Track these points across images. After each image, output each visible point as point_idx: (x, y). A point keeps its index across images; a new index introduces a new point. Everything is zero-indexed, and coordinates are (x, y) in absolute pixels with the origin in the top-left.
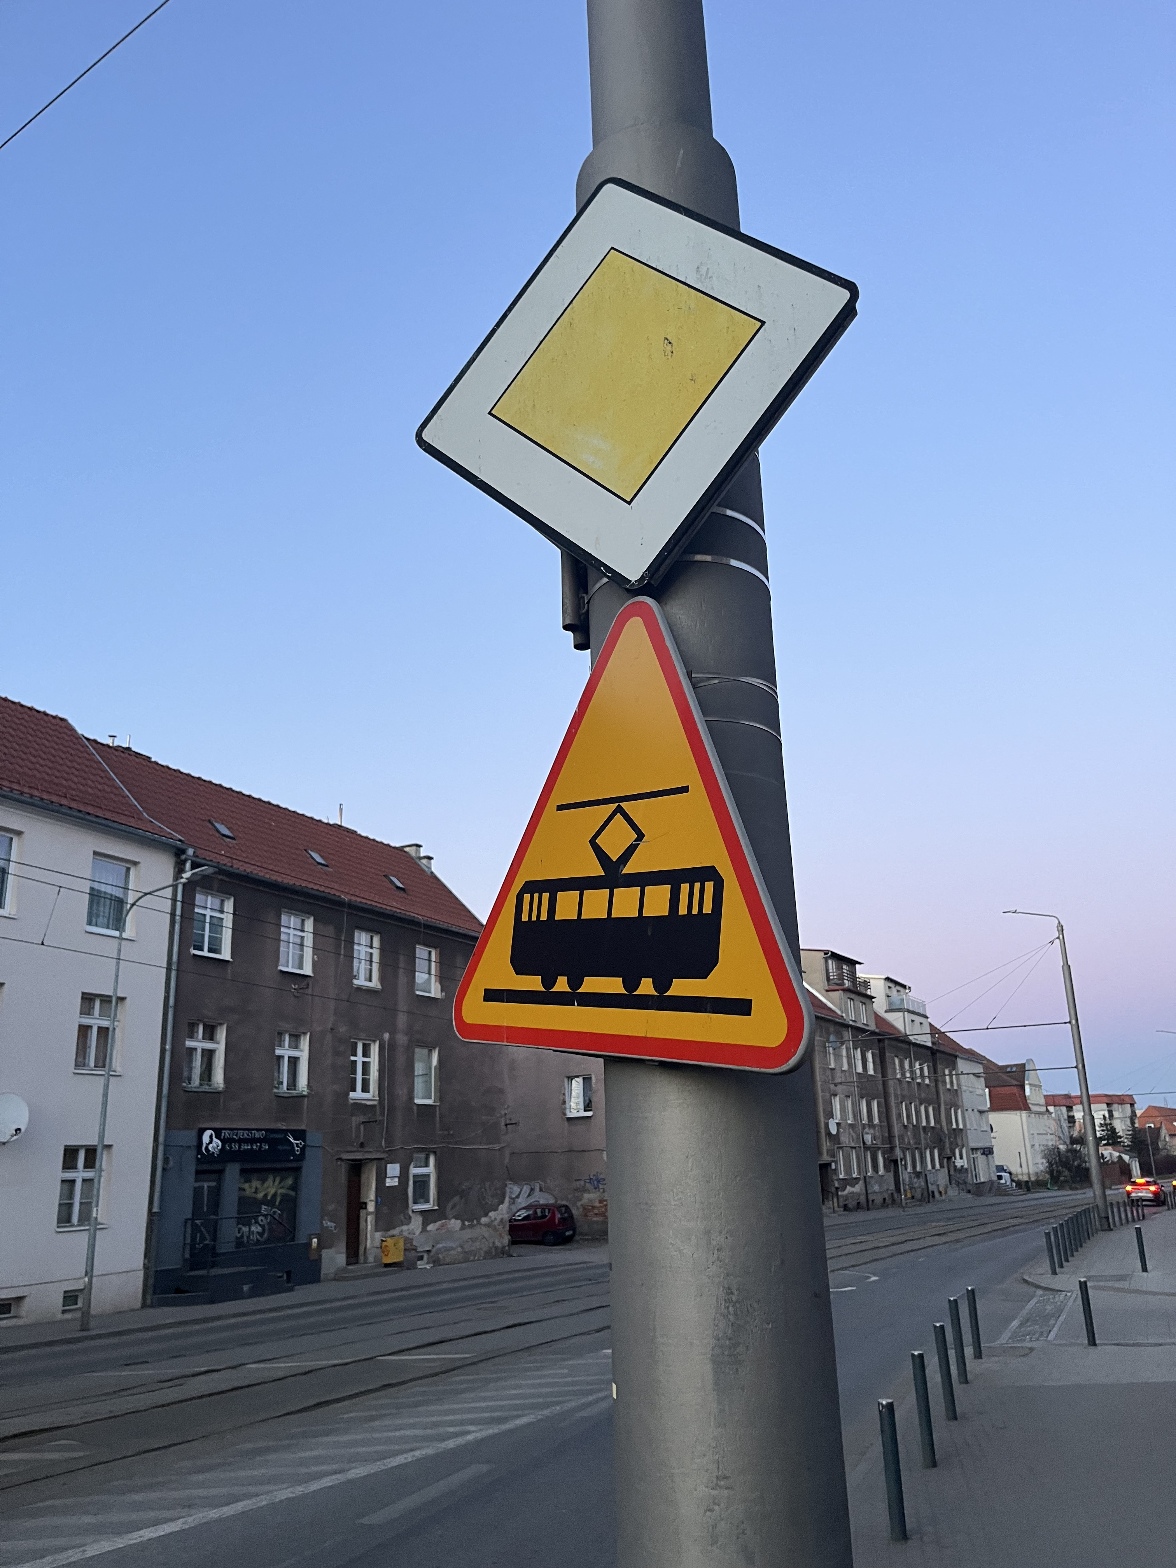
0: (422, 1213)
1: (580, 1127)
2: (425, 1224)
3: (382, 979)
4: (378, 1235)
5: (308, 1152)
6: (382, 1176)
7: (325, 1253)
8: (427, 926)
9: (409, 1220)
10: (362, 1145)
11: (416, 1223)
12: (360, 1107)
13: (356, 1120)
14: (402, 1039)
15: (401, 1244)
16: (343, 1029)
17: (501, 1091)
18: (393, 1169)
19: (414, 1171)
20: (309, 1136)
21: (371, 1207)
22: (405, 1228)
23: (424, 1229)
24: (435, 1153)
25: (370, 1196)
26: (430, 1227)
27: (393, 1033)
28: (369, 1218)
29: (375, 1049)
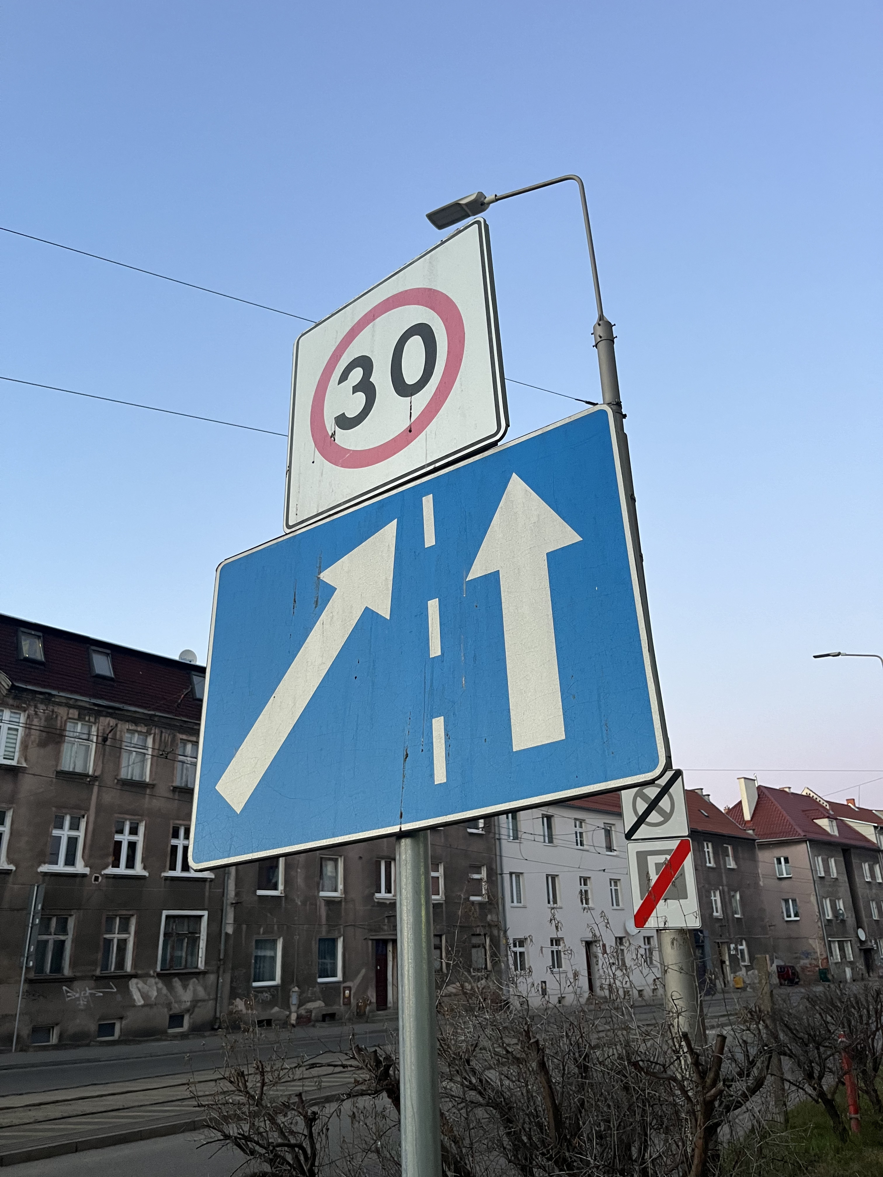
0: (745, 966)
1: (793, 926)
2: (747, 971)
3: (715, 862)
4: (732, 975)
5: (705, 939)
6: (729, 949)
7: (717, 981)
8: (729, 837)
9: (741, 970)
10: (721, 936)
11: (744, 969)
12: (718, 920)
13: (717, 925)
14: (726, 889)
15: (741, 980)
16: (707, 886)
17: (765, 910)
18: (732, 946)
19: (740, 947)
20: (704, 932)
21: (727, 963)
22: (740, 973)
23: (747, 974)
24: (745, 940)
25: (727, 958)
26: (750, 973)
27: (723, 886)
28: (728, 968)
29: (718, 893)
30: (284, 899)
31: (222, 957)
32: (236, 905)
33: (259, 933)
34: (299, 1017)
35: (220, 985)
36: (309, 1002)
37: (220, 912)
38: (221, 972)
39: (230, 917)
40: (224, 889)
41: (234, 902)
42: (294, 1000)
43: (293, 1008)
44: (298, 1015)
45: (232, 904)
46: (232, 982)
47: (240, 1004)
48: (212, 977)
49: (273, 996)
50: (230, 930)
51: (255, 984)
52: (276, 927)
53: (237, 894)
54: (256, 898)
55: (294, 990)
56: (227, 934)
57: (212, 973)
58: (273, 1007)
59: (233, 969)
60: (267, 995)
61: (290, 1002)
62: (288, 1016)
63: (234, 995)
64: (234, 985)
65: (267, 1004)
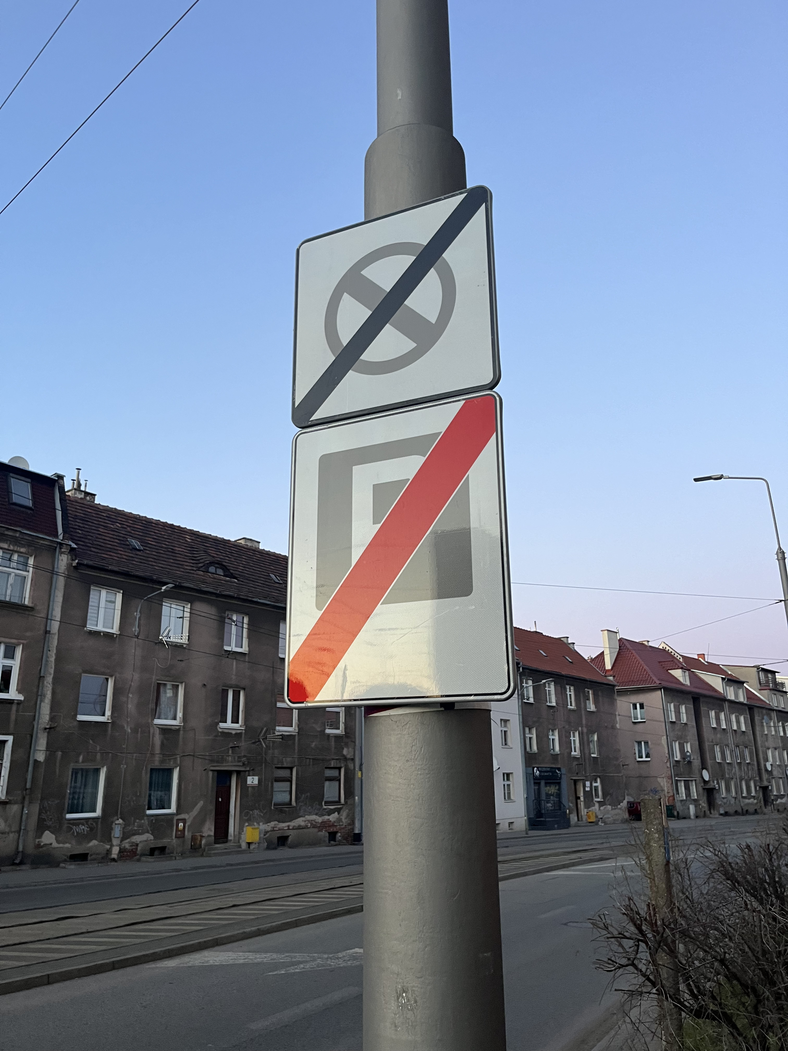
0: (598, 802)
1: (643, 766)
2: (600, 807)
3: (576, 705)
4: (586, 810)
5: (563, 776)
6: (584, 786)
7: (571, 815)
8: (590, 681)
9: (594, 805)
10: (577, 774)
11: (597, 805)
12: (575, 758)
13: (575, 763)
14: (585, 730)
15: (594, 814)
16: (567, 727)
17: (619, 750)
18: (588, 784)
19: (594, 784)
20: (562, 770)
21: (582, 799)
22: (593, 808)
23: (599, 809)
24: (600, 777)
25: (581, 794)
26: (602, 808)
27: (582, 727)
28: (582, 803)
29: (577, 734)
30: (110, 725)
31: (28, 785)
32: (50, 730)
33: (77, 762)
34: (121, 851)
35: (24, 817)
36: (134, 834)
37: (28, 736)
38: (26, 802)
39: (42, 743)
40: (35, 712)
41: (48, 727)
42: (117, 832)
43: (115, 842)
44: (120, 848)
45: (46, 729)
46: (40, 814)
47: (48, 838)
48: (15, 808)
49: (92, 829)
50: (41, 757)
51: (69, 816)
52: (98, 756)
53: (52, 719)
54: (76, 723)
55: (117, 822)
56: (36, 761)
57: (16, 803)
58: (91, 840)
59: (42, 799)
60: (83, 828)
61: (112, 835)
62: (109, 852)
63: (41, 828)
64: (44, 816)
65: (83, 838)
